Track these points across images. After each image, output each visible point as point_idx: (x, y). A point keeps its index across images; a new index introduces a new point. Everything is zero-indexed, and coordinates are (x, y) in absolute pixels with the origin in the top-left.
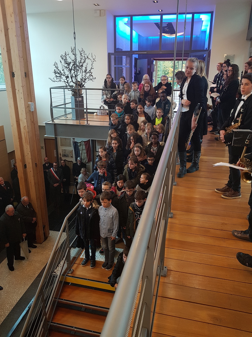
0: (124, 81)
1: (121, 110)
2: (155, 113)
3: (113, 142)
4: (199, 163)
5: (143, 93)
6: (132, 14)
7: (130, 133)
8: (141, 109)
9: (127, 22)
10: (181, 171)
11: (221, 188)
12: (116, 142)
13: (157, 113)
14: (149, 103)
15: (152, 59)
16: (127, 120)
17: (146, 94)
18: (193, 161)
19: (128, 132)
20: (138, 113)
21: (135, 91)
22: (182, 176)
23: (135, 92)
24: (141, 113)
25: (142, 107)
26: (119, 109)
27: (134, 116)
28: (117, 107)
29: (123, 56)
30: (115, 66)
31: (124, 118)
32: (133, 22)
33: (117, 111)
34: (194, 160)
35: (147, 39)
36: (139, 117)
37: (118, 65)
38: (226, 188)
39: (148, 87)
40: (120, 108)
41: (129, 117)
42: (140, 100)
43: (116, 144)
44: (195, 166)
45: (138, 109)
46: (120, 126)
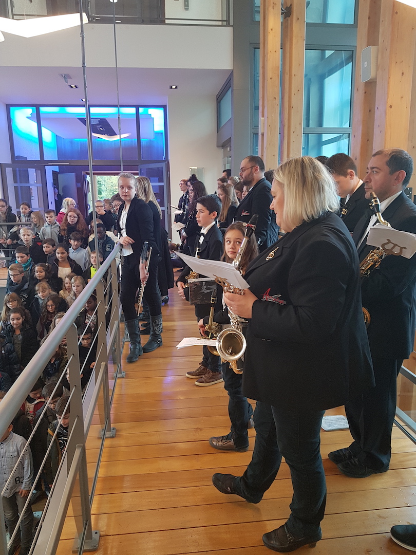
0: (28, 209)
1: (25, 258)
2: (88, 259)
3: (12, 316)
4: (162, 334)
5: (66, 228)
6: (38, 104)
7: (43, 297)
8: (62, 253)
9: (30, 116)
10: (133, 352)
11: (194, 370)
12: (18, 315)
13: (91, 259)
14: (76, 243)
15: (83, 173)
16: (38, 274)
17: (71, 229)
18: (152, 333)
19: (40, 295)
20: (57, 260)
21: (51, 224)
22: (135, 360)
23: (52, 227)
24: (63, 261)
25: (65, 251)
26: (22, 257)
27: (50, 266)
28: (17, 254)
29: (29, 169)
30: (16, 185)
31: (32, 270)
32: (41, 116)
33: (19, 260)
34: (154, 331)
35: (72, 142)
36: (60, 268)
37: (21, 182)
38: (201, 369)
39: (74, 217)
40: (24, 255)
41: (42, 268)
42: (61, 238)
43: (18, 319)
44: (156, 340)
45: (57, 254)
46: (27, 284)
